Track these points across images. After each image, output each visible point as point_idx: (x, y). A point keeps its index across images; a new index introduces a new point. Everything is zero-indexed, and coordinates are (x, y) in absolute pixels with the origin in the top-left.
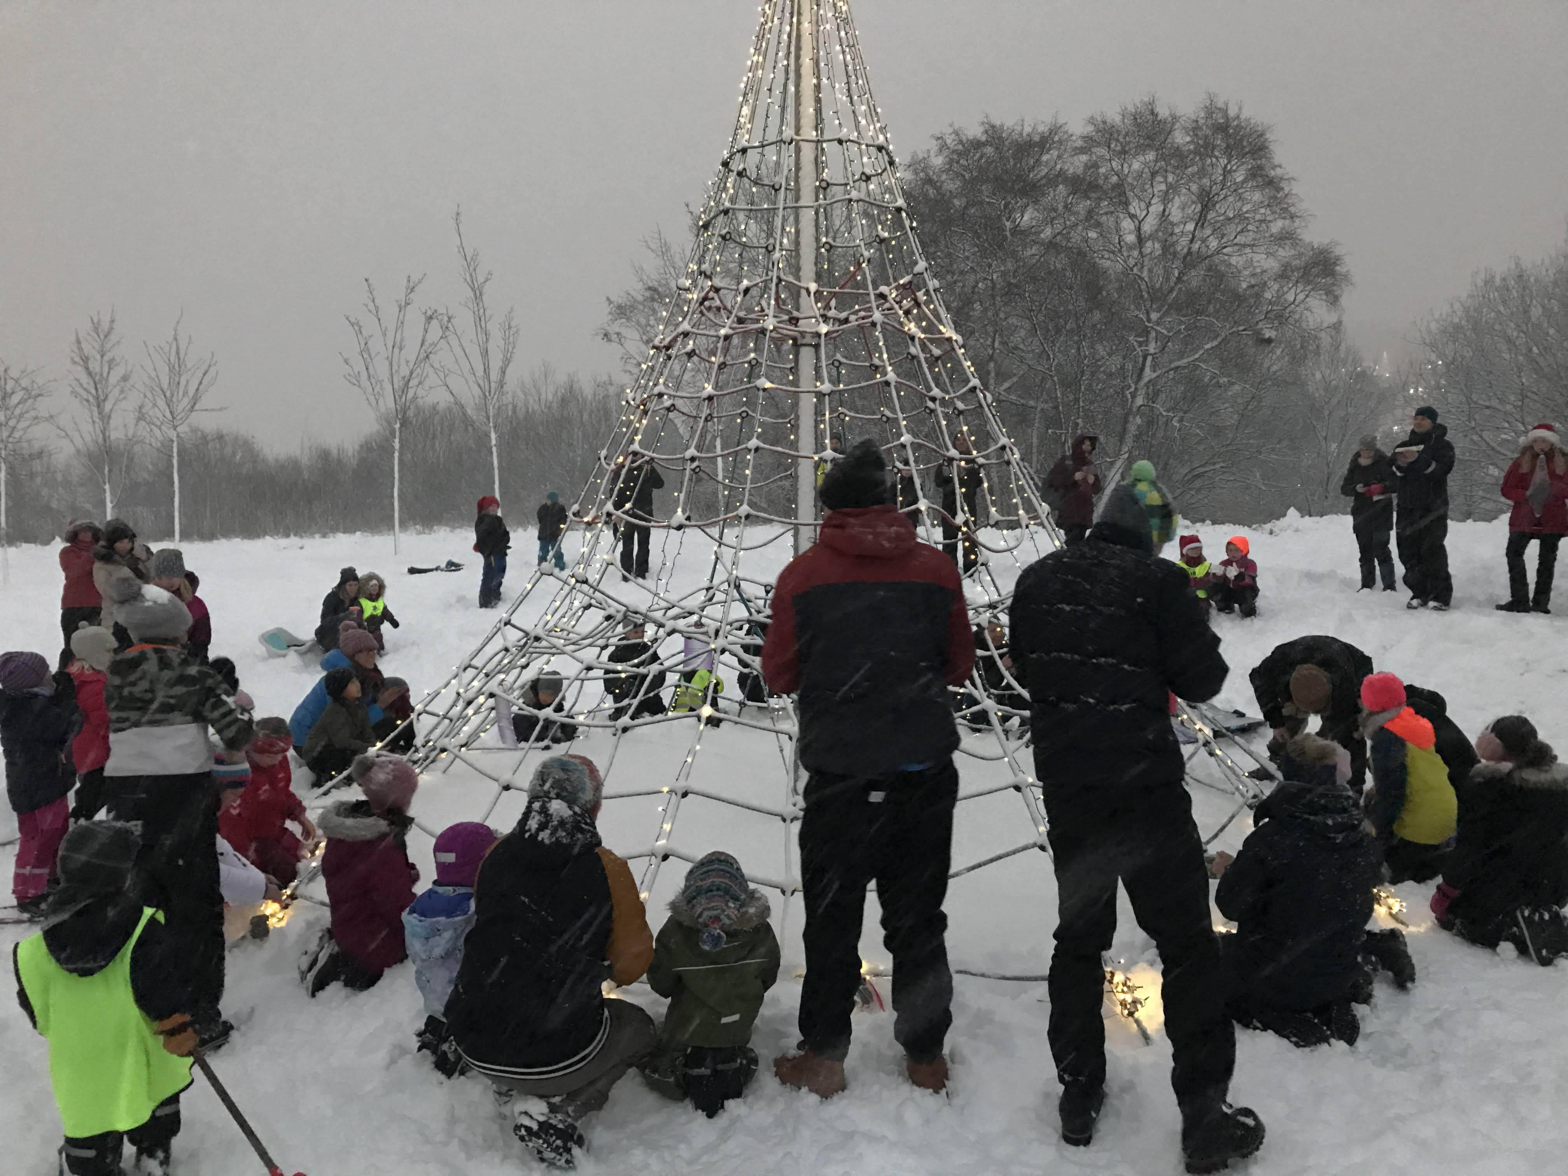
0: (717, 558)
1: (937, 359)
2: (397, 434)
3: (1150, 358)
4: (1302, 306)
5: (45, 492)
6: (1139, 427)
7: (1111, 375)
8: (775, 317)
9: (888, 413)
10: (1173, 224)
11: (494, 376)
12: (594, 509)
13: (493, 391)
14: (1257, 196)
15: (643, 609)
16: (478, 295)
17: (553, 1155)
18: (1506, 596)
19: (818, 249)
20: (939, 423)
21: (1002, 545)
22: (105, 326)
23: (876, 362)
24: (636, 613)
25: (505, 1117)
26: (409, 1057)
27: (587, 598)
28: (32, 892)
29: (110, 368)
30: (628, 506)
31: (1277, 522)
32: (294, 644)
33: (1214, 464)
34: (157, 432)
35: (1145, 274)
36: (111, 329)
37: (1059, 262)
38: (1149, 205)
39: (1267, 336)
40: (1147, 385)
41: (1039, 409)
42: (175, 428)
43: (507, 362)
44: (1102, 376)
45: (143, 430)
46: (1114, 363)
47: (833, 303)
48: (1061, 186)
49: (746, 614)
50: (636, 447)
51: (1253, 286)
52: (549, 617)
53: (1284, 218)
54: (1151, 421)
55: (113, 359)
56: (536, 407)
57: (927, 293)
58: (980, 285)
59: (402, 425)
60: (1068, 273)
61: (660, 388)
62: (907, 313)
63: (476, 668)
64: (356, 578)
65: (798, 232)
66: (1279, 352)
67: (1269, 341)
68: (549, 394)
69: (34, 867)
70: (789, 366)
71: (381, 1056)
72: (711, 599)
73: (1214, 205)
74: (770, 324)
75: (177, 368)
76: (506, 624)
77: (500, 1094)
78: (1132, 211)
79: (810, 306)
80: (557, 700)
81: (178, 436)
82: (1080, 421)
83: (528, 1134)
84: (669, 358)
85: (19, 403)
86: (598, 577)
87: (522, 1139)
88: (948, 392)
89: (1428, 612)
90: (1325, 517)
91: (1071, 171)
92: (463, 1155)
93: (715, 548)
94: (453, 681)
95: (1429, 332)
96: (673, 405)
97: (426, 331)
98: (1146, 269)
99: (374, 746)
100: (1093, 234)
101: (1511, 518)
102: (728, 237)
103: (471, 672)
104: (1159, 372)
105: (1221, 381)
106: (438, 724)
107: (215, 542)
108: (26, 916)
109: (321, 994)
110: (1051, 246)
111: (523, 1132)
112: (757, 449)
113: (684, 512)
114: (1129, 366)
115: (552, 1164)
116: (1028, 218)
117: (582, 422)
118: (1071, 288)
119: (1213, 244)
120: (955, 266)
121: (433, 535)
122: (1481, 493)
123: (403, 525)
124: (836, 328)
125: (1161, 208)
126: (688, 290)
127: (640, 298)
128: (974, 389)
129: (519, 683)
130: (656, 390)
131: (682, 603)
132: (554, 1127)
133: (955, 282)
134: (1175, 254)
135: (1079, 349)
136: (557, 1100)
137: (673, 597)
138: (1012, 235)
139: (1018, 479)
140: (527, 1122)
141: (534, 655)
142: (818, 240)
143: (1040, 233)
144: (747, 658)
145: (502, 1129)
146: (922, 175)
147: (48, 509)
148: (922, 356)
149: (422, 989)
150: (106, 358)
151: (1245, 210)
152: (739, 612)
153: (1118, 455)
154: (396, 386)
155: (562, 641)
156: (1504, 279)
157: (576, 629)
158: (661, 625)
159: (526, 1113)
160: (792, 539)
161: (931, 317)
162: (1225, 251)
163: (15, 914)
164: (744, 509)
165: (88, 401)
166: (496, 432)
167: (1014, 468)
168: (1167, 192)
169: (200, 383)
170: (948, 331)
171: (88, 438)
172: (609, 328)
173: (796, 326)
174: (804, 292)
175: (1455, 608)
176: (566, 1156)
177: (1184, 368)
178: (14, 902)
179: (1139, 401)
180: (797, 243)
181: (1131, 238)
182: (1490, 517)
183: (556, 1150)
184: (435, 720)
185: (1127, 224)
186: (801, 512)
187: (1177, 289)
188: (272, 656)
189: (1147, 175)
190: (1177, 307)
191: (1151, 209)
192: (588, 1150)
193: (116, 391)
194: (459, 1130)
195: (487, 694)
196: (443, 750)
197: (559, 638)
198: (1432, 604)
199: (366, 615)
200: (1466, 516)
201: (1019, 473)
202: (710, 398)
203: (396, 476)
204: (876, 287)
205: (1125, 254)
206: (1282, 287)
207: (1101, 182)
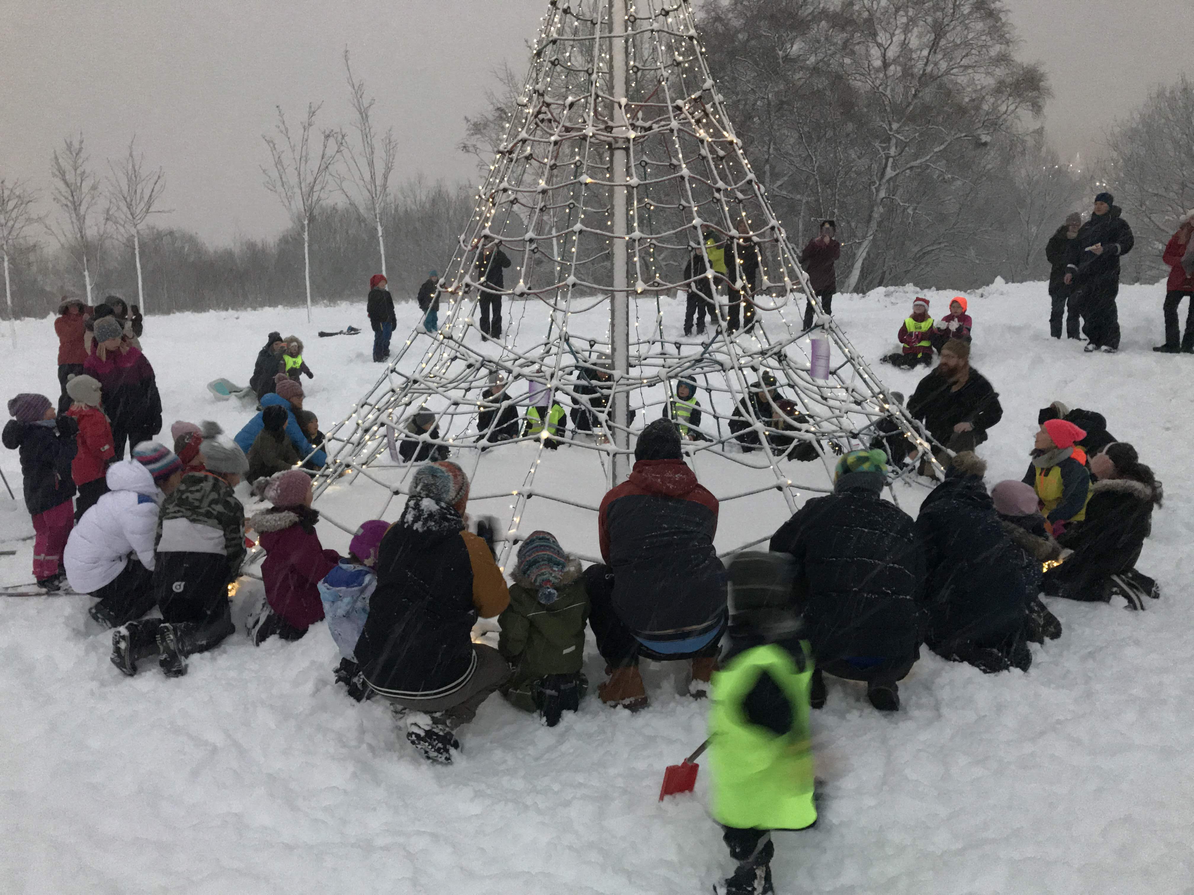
0: (553, 320)
1: (722, 158)
2: (306, 229)
3: (891, 160)
4: (1013, 115)
5: (40, 278)
6: (881, 215)
7: (858, 173)
8: (593, 126)
9: (683, 202)
10: (911, 51)
11: (379, 181)
12: (456, 281)
13: (378, 193)
14: (980, 26)
15: (496, 359)
16: (364, 115)
17: (436, 754)
18: (1161, 339)
19: (627, 71)
20: (723, 209)
21: (772, 305)
22: (76, 145)
23: (674, 161)
24: (490, 362)
25: (400, 729)
26: (329, 687)
27: (453, 351)
28: (46, 573)
29: (82, 181)
30: (483, 279)
31: (987, 288)
32: (233, 390)
33: (940, 243)
34: (122, 230)
35: (888, 93)
36: (80, 150)
37: (821, 83)
38: (892, 35)
39: (983, 141)
40: (888, 181)
41: (804, 201)
42: (135, 226)
43: (388, 169)
44: (853, 175)
45: (111, 228)
46: (863, 163)
47: (640, 115)
48: (823, 22)
49: (573, 362)
50: (487, 232)
51: (973, 100)
52: (424, 365)
53: (1001, 44)
54: (891, 209)
55: (84, 172)
56: (413, 207)
57: (714, 105)
58: (759, 103)
59: (309, 221)
60: (828, 93)
61: (505, 184)
62: (698, 121)
63: (371, 405)
64: (280, 339)
65: (611, 58)
66: (992, 153)
67: (985, 144)
68: (423, 196)
69: (47, 555)
70: (606, 167)
71: (309, 687)
72: (548, 352)
73: (945, 34)
74: (589, 131)
75: (134, 178)
76: (392, 371)
77: (396, 712)
78: (880, 41)
79: (622, 117)
80: (432, 428)
81: (138, 232)
82: (836, 211)
83: (416, 739)
84: (511, 160)
85: (14, 208)
86: (461, 335)
87: (413, 742)
88: (731, 186)
89: (1100, 353)
90: (1024, 283)
91: (832, 9)
92: (370, 755)
93: (551, 312)
94: (354, 415)
95: (1113, 134)
96: (516, 199)
97: (325, 146)
98: (889, 88)
99: (295, 464)
100: (847, 61)
101: (1169, 281)
102: (556, 62)
103: (367, 408)
104: (898, 171)
105: (946, 177)
106: (344, 447)
107: (172, 315)
108: (44, 590)
109: (263, 645)
110: (815, 70)
111: (414, 737)
112: (581, 232)
113: (526, 283)
114: (875, 166)
115: (435, 761)
116: (796, 48)
117: (448, 218)
118: (830, 104)
119: (943, 65)
120: (739, 89)
121: (337, 308)
122: (1148, 263)
123: (314, 301)
124: (643, 134)
125: (903, 38)
126: (525, 106)
127: (491, 118)
128: (750, 182)
129: (404, 417)
130: (502, 186)
131: (527, 355)
132: (436, 734)
133: (739, 101)
134: (912, 75)
135: (835, 152)
136: (438, 715)
137: (520, 351)
138: (784, 62)
139: (784, 253)
140: (416, 730)
141: (415, 395)
142: (627, 64)
143: (806, 60)
144: (577, 396)
145: (398, 737)
146: (713, 14)
147: (42, 291)
148: (710, 157)
149: (336, 640)
150: (78, 172)
151: (969, 37)
152: (568, 360)
153: (864, 237)
154: (304, 190)
155: (436, 384)
156: (1172, 92)
157: (446, 376)
158: (510, 372)
159: (415, 724)
160: (609, 305)
161: (717, 124)
162: (952, 72)
163: (36, 589)
164: (571, 279)
165: (67, 205)
166: (382, 226)
167: (782, 245)
168: (907, 24)
169: (153, 191)
170: (730, 136)
171: (69, 236)
172: (467, 143)
173: (611, 132)
174: (616, 106)
175: (1122, 350)
176: (445, 755)
177: (917, 167)
178: (35, 580)
179: (882, 194)
180: (611, 67)
181: (878, 63)
182: (1153, 280)
183: (438, 750)
184: (341, 444)
185: (875, 52)
186: (616, 282)
187: (913, 103)
188: (218, 400)
189: (892, 9)
190: (912, 119)
191: (894, 39)
192: (462, 751)
193: (88, 198)
194: (368, 738)
195: (379, 424)
196: (348, 466)
197: (434, 382)
198: (1104, 348)
199: (288, 367)
200: (1136, 280)
201: (785, 248)
202: (544, 192)
203: (307, 261)
204: (673, 100)
205: (873, 76)
206: (996, 101)
207: (855, 17)
